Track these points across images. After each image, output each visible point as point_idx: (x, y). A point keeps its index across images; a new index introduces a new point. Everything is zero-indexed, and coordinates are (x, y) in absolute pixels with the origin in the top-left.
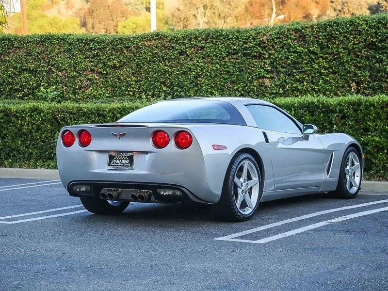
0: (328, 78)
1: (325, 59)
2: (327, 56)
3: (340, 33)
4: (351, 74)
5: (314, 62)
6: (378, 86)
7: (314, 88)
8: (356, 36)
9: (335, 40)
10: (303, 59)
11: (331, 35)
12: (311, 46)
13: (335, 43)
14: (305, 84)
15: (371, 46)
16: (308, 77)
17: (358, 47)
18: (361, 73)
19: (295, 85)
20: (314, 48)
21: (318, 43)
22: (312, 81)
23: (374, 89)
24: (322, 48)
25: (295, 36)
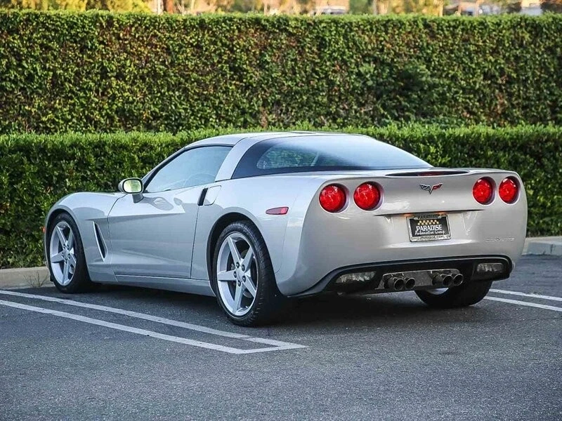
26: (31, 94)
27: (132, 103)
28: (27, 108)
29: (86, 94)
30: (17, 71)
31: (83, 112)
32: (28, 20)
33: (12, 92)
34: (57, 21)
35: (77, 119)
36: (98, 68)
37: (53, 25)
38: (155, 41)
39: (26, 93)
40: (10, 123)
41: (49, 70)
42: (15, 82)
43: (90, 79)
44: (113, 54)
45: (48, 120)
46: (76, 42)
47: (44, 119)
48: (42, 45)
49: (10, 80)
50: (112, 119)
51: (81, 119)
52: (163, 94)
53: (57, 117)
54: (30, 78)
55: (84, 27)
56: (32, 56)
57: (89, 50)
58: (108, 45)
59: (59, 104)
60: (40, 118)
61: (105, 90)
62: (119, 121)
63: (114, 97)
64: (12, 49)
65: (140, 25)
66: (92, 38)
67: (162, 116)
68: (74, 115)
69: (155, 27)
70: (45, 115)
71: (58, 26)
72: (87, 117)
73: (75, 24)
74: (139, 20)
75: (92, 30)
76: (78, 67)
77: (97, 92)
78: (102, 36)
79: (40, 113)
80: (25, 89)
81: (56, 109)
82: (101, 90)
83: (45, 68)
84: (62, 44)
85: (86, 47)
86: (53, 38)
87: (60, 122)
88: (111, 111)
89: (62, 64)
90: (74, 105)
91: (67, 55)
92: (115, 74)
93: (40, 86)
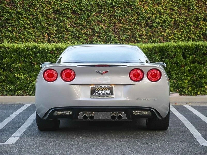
0: (30, 31)
1: (27, 18)
2: (29, 16)
3: (38, 2)
4: (44, 28)
5: (20, 20)
6: (61, 37)
7: (21, 37)
8: (48, 5)
9: (34, 6)
10: (13, 17)
11: (32, 4)
12: (19, 9)
13: (34, 9)
14: (14, 33)
15: (57, 12)
16: (17, 29)
17: (49, 12)
18: (51, 28)
19: (7, 34)
20: (21, 10)
21: (23, 7)
22: (19, 32)
23: (59, 38)
24: (26, 11)
25: (7, 2)
26: (165, 28)
28: (163, 33)
29: (189, 27)
30: (159, 19)
31: (187, 35)
33: (157, 27)
35: (184, 37)
36: (195, 17)
39: (163, 28)
40: (156, 39)
41: (173, 18)
42: (158, 23)
43: (191, 21)
44: (202, 11)
45: (172, 38)
46: (186, 7)
47: (170, 38)
48: (170, 9)
49: (157, 23)
50: (200, 37)
51: (186, 37)
53: (175, 37)
54: (165, 21)
56: (166, 13)
57: (191, 10)
58: (201, 8)
59: (177, 32)
60: (168, 37)
61: (198, 25)
62: (204, 38)
63: (202, 28)
64: (158, 10)
66: (193, 5)
68: (183, 36)
70: (170, 36)
72: (189, 37)
75: (193, 1)
76: (186, 16)
77: (194, 26)
78: (198, 4)
79: (168, 35)
80: (163, 26)
81: (175, 34)
82: (195, 26)
83: (171, 18)
84: (180, 8)
85: (190, 9)
86: (176, 5)
87: (177, 39)
88: (200, 34)
89: (179, 16)
90: (183, 32)
91: (182, 12)
92: (202, 19)
93: (169, 25)
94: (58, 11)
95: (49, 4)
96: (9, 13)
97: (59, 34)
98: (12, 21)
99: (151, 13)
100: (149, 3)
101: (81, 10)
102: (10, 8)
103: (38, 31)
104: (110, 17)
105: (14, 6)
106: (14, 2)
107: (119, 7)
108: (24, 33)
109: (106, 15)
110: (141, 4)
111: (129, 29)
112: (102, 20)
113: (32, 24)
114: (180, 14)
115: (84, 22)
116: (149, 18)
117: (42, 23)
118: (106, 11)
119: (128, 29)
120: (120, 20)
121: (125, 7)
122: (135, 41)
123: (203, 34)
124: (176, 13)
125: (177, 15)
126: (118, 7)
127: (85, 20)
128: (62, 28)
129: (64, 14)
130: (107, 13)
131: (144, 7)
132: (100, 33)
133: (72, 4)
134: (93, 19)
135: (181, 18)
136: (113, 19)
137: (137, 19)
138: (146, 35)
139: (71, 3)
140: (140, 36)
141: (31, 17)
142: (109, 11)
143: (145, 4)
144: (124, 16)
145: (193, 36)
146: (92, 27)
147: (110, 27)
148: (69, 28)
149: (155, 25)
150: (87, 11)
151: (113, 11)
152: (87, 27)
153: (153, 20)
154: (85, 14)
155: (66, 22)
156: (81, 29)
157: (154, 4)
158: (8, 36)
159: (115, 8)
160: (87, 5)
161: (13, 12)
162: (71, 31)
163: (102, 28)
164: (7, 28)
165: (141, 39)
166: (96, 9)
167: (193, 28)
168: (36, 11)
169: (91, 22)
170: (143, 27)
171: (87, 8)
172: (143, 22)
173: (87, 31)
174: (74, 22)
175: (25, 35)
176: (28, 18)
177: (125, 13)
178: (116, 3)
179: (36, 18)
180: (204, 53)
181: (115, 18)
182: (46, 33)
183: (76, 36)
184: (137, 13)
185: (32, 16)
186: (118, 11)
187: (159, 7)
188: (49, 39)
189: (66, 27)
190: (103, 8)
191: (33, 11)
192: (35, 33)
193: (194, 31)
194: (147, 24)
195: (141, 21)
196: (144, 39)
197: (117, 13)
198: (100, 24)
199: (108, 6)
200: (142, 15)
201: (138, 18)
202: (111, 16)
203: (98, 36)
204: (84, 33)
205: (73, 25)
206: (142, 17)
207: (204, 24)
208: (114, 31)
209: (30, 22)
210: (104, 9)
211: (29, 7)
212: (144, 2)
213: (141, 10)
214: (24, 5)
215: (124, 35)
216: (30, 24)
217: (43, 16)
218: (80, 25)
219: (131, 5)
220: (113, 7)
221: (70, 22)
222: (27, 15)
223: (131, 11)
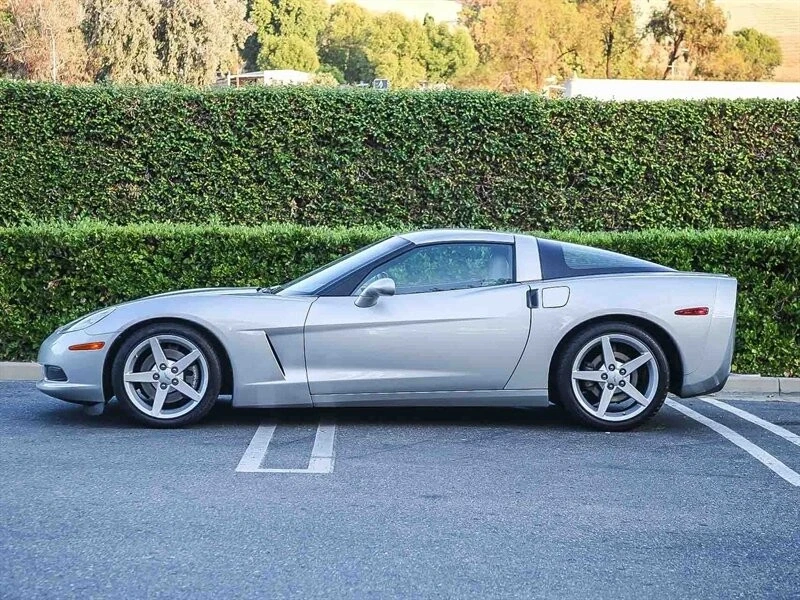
0: (249, 190)
2: (247, 150)
4: (288, 184)
5: (223, 159)
6: (334, 208)
7: (224, 207)
8: (300, 120)
9: (262, 122)
10: (203, 152)
11: (257, 116)
12: (221, 131)
13: (262, 130)
14: (207, 197)
15: (323, 140)
16: (213, 185)
17: (303, 140)
18: (306, 184)
19: (187, 199)
20: (226, 135)
21: (231, 126)
22: (219, 192)
23: (326, 212)
24: (240, 137)
25: (190, 111)
26: (620, 190)
27: (743, 200)
28: (613, 204)
29: (686, 190)
30: (604, 165)
31: (681, 209)
32: (623, 111)
33: (599, 187)
34: (656, 111)
35: (673, 217)
36: (703, 161)
37: (652, 115)
38: (779, 130)
39: (615, 189)
40: (595, 220)
41: (643, 164)
42: (602, 177)
43: (691, 173)
44: (723, 146)
45: (638, 218)
46: (678, 133)
47: (633, 217)
48: (636, 138)
49: (597, 175)
50: (715, 218)
51: (678, 217)
52: (784, 191)
53: (648, 215)
54: (620, 172)
55: (688, 116)
56: (624, 149)
57: (693, 142)
58: (719, 137)
59: (652, 201)
60: (629, 216)
61: (710, 185)
62: (726, 221)
63: (720, 193)
64: (602, 140)
65: (762, 113)
66: (698, 128)
67: (781, 216)
68: (669, 212)
69: (780, 115)
70: (634, 212)
71: (657, 116)
72: (685, 216)
73: (678, 113)
74: (761, 107)
75: (698, 119)
76: (679, 160)
77: (700, 188)
78: (711, 126)
79: (629, 210)
80: (614, 184)
81: (648, 206)
82: (704, 186)
83: (638, 162)
84: (661, 136)
85: (690, 139)
86: (651, 129)
87: (652, 220)
88: (716, 209)
89: (659, 158)
90: (670, 202)
91: (666, 148)
92: (723, 168)
93: (631, 181)
94: (327, 136)
95: (305, 119)
96: (193, 140)
97: (328, 199)
98: (202, 162)
99: (582, 148)
100: (578, 120)
101: (390, 135)
102: (198, 127)
103: (270, 191)
104: (471, 157)
105: (208, 122)
106: (208, 112)
107: (496, 129)
108: (234, 196)
109: (459, 151)
110: (555, 124)
111: (521, 191)
112: (447, 163)
113: (256, 173)
114: (662, 153)
115: (398, 170)
116: (577, 162)
117: (284, 170)
118: (460, 139)
119: (518, 189)
120: (497, 165)
121: (512, 131)
122: (538, 224)
123: (723, 210)
124: (652, 151)
125: (654, 156)
126: (492, 128)
127: (402, 162)
128: (335, 183)
129: (342, 146)
130: (463, 144)
131: (563, 132)
132: (441, 200)
133: (366, 119)
134: (422, 161)
135: (665, 164)
136: (477, 163)
137: (543, 164)
138: (567, 209)
139: (364, 116)
140: (551, 210)
141: (252, 153)
142: (467, 139)
143: (566, 122)
144: (509, 155)
145: (696, 214)
146: (421, 182)
147: (469, 183)
148: (356, 183)
149: (593, 180)
150: (408, 140)
151: (477, 141)
152: (405, 184)
153: (589, 167)
154: (401, 146)
155: (348, 168)
156: (390, 188)
157: (592, 124)
158: (189, 203)
159: (484, 133)
160: (407, 121)
161: (205, 140)
162: (361, 194)
163: (447, 186)
164: (188, 183)
165: (554, 218)
166: (431, 135)
167: (697, 192)
168: (266, 137)
169: (417, 169)
170: (559, 186)
171: (407, 131)
172: (561, 172)
173: (405, 195)
174: (371, 169)
175: (236, 201)
176: (244, 155)
177: (511, 145)
178: (488, 119)
179: (266, 156)
180: (750, 260)
181: (484, 159)
182: (293, 196)
183: (375, 206)
184: (543, 147)
185: (255, 150)
186: (492, 141)
187: (604, 131)
188: (301, 214)
189: (349, 180)
190: (449, 132)
191: (260, 136)
192: (264, 198)
193: (699, 200)
194: (572, 178)
195: (554, 170)
196: (561, 218)
197: (489, 145)
198: (442, 176)
199: (466, 126)
200: (559, 152)
201: (548, 161)
202: (471, 153)
203: (435, 208)
204: (398, 199)
205: (366, 177)
206: (558, 157)
207: (727, 181)
208: (481, 195)
209: (250, 165)
210: (455, 135)
211: (249, 126)
212: (564, 117)
213: (556, 140)
214: (236, 119)
215: (507, 206)
216: (250, 172)
217: (286, 149)
218: (386, 178)
219: (528, 125)
220: (478, 129)
221: (360, 167)
222: (242, 147)
223: (529, 140)
